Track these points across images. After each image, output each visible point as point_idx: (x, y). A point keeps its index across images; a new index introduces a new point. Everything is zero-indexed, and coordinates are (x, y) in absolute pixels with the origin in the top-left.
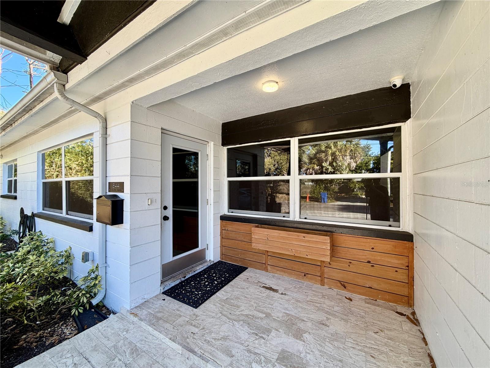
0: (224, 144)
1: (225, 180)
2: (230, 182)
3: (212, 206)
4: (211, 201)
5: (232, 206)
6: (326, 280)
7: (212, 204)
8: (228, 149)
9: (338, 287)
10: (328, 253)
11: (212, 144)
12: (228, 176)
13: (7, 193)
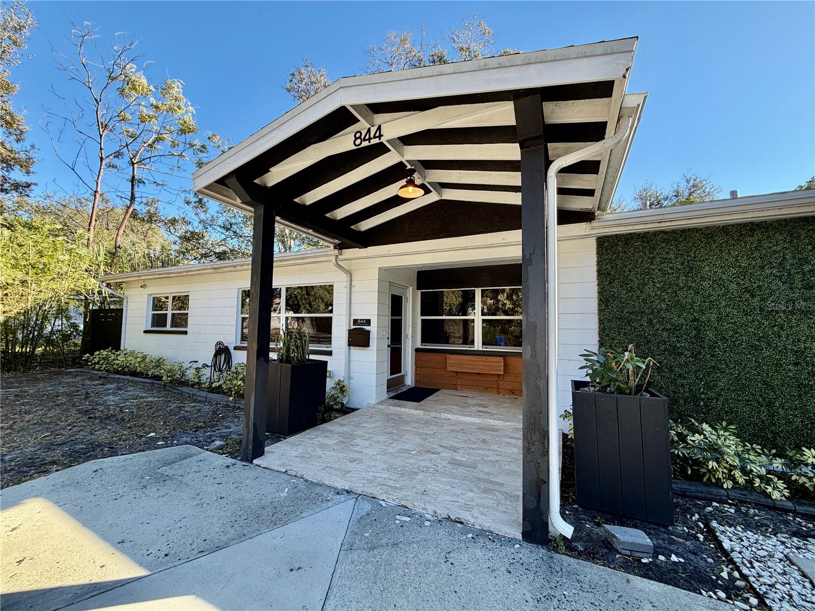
0: (418, 288)
1: (419, 318)
2: (423, 320)
3: (410, 340)
4: (410, 336)
5: (424, 340)
6: (501, 390)
7: (410, 338)
8: (421, 292)
9: (508, 394)
10: (502, 368)
11: (411, 288)
12: (421, 315)
13: (150, 328)
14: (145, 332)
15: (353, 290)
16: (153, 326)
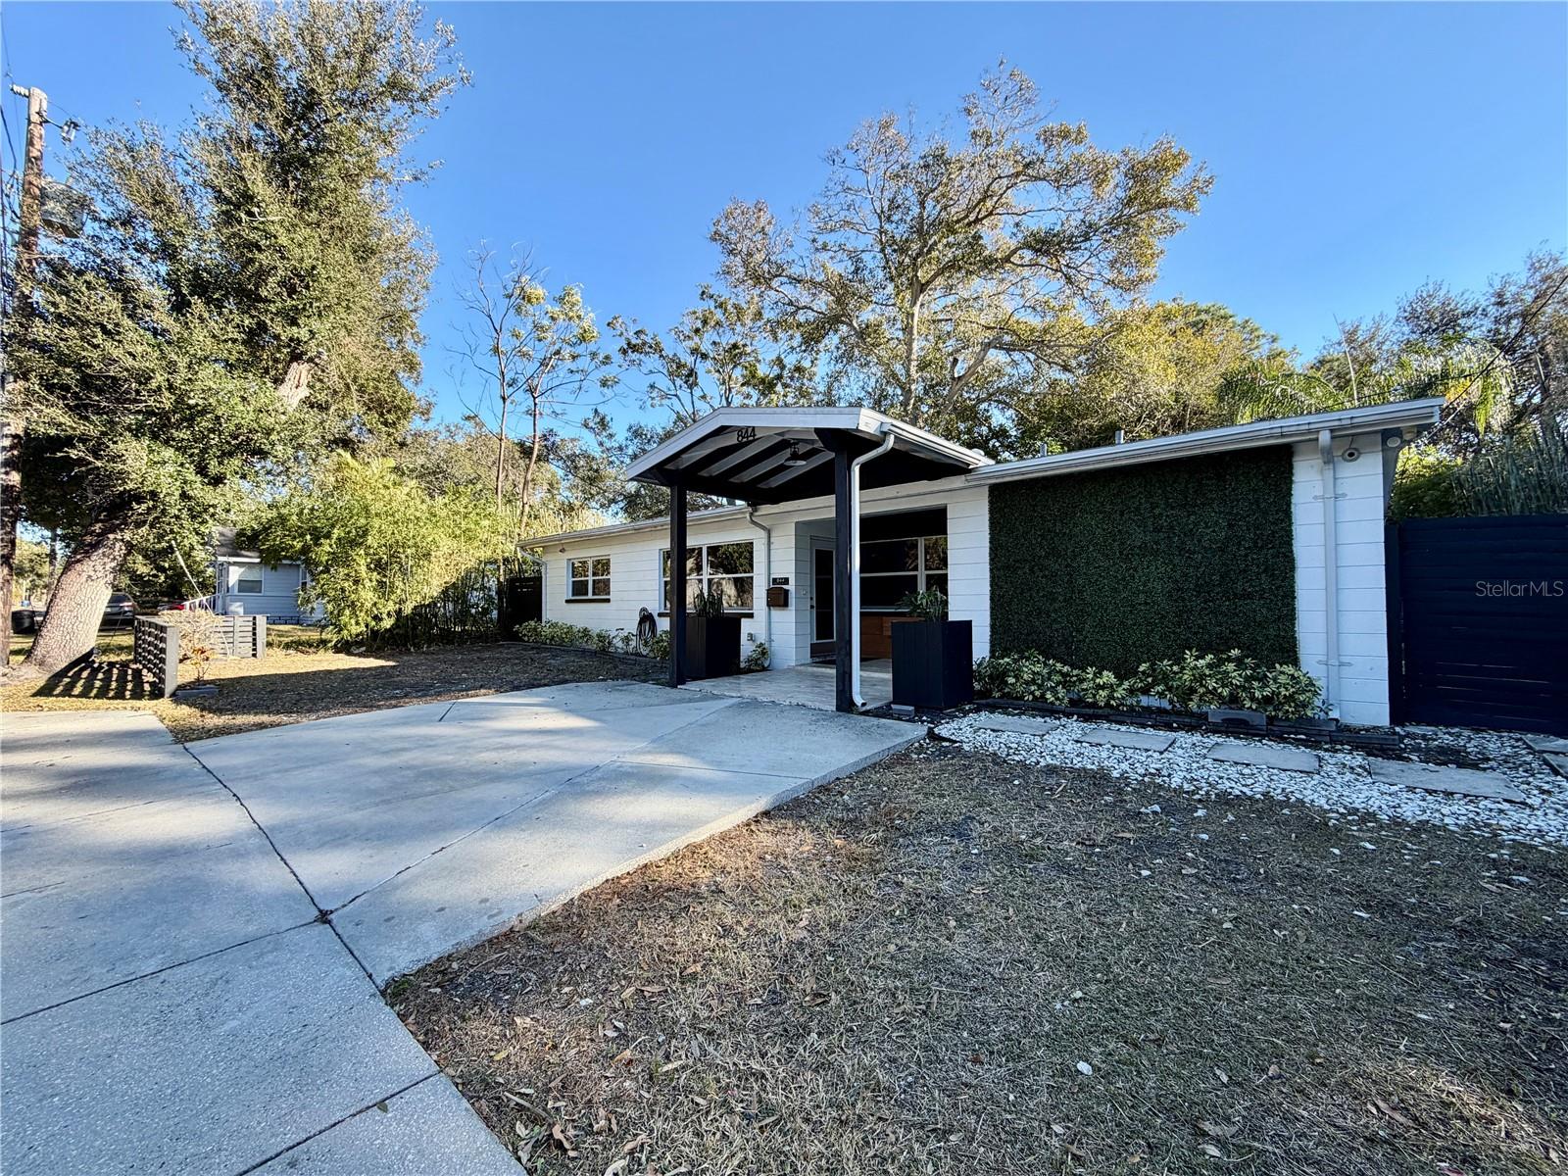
13: (571, 597)
14: (567, 601)
15: (772, 547)
16: (573, 595)
